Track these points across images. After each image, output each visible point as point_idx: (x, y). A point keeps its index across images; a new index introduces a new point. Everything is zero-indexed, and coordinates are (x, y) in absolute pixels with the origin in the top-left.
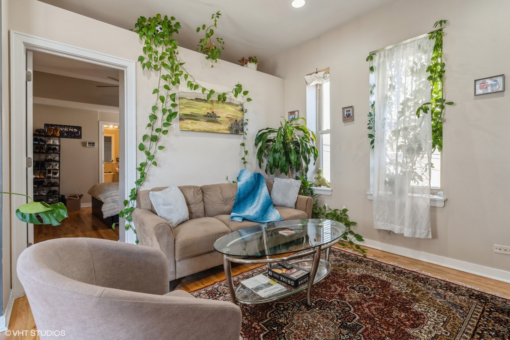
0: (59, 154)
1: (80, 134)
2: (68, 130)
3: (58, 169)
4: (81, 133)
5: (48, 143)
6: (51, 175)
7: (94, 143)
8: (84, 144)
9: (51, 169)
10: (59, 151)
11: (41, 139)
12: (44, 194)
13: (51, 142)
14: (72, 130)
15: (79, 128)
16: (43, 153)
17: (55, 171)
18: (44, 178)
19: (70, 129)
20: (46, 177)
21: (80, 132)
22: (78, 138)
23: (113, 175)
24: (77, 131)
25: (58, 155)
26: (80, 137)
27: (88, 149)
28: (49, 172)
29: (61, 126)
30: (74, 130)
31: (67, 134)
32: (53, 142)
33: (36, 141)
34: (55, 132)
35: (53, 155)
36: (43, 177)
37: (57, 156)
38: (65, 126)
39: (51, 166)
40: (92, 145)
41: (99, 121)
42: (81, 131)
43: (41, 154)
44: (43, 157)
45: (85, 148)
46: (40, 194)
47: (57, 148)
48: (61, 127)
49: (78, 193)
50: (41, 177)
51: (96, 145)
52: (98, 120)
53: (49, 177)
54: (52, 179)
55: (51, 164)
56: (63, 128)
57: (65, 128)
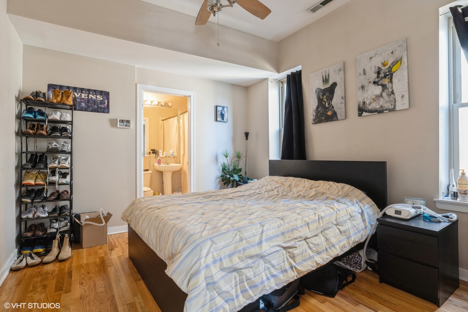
0: (71, 138)
1: (106, 104)
2: (88, 96)
3: (69, 166)
4: (108, 102)
5: (50, 118)
6: (56, 178)
7: (128, 122)
8: (113, 123)
9: (56, 167)
10: (71, 133)
11: (39, 111)
12: (44, 216)
13: (57, 116)
14: (94, 97)
15: (106, 94)
16: (42, 136)
17: (63, 171)
18: (44, 185)
19: (90, 96)
20: (46, 182)
21: (106, 101)
22: (103, 112)
23: (151, 173)
24: (102, 99)
25: (69, 141)
26: (106, 110)
27: (121, 132)
28: (53, 173)
29: (75, 89)
30: (96, 98)
31: (85, 105)
32: (61, 117)
33: (31, 113)
34: (64, 99)
35: (62, 141)
36: (42, 183)
37: (67, 143)
38: (82, 90)
39: (57, 162)
40: (125, 124)
41: (136, 85)
42: (108, 99)
43: (38, 139)
44: (42, 145)
45: (114, 130)
46: (35, 216)
47: (68, 127)
48: (76, 92)
49: (103, 210)
50: (37, 183)
51: (132, 124)
52: (136, 82)
53: (52, 183)
54: (57, 186)
55: (56, 158)
56: (80, 94)
57: (82, 92)
